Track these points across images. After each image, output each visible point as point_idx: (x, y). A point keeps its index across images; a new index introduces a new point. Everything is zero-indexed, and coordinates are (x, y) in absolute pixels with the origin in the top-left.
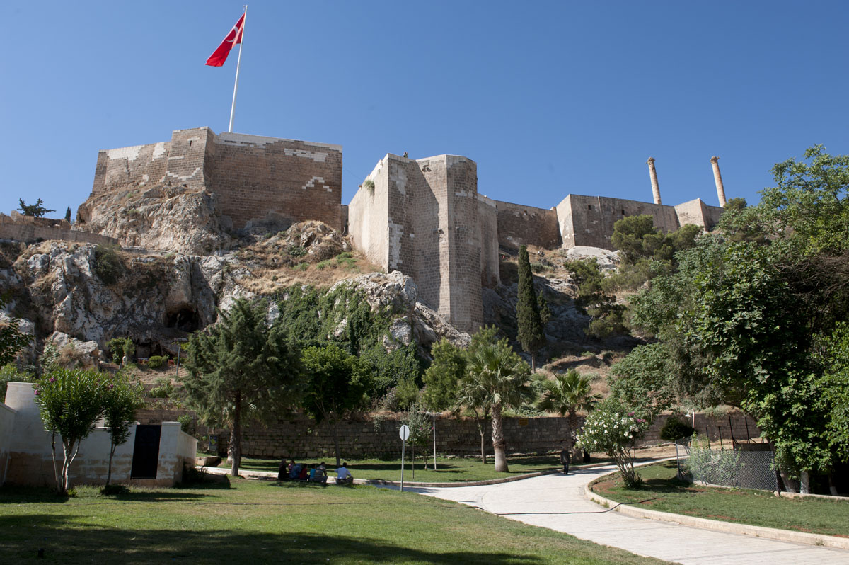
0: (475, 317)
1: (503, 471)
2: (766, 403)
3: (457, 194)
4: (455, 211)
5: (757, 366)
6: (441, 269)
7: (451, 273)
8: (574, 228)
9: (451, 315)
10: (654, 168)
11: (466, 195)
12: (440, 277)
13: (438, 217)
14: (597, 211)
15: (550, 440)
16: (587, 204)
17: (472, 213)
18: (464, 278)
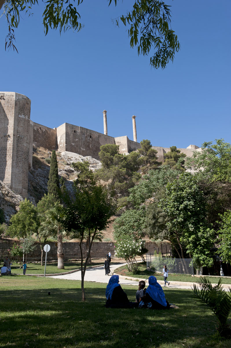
0: (24, 186)
1: (62, 269)
2: (191, 238)
3: (20, 116)
4: (18, 126)
5: (190, 224)
6: (7, 157)
7: (13, 160)
8: (66, 141)
9: (11, 184)
10: (106, 116)
11: (24, 118)
12: (6, 162)
13: (7, 128)
14: (78, 134)
15: (70, 254)
16: (74, 130)
17: (27, 128)
18: (20, 164)
